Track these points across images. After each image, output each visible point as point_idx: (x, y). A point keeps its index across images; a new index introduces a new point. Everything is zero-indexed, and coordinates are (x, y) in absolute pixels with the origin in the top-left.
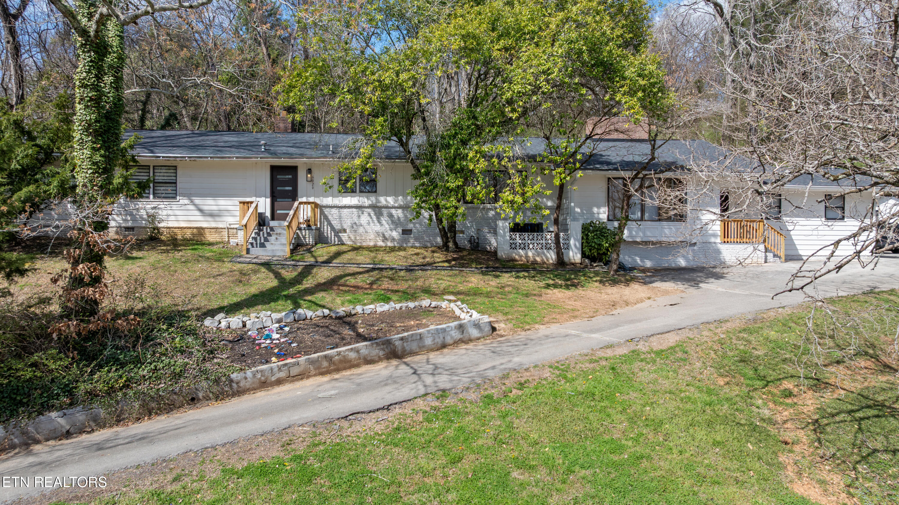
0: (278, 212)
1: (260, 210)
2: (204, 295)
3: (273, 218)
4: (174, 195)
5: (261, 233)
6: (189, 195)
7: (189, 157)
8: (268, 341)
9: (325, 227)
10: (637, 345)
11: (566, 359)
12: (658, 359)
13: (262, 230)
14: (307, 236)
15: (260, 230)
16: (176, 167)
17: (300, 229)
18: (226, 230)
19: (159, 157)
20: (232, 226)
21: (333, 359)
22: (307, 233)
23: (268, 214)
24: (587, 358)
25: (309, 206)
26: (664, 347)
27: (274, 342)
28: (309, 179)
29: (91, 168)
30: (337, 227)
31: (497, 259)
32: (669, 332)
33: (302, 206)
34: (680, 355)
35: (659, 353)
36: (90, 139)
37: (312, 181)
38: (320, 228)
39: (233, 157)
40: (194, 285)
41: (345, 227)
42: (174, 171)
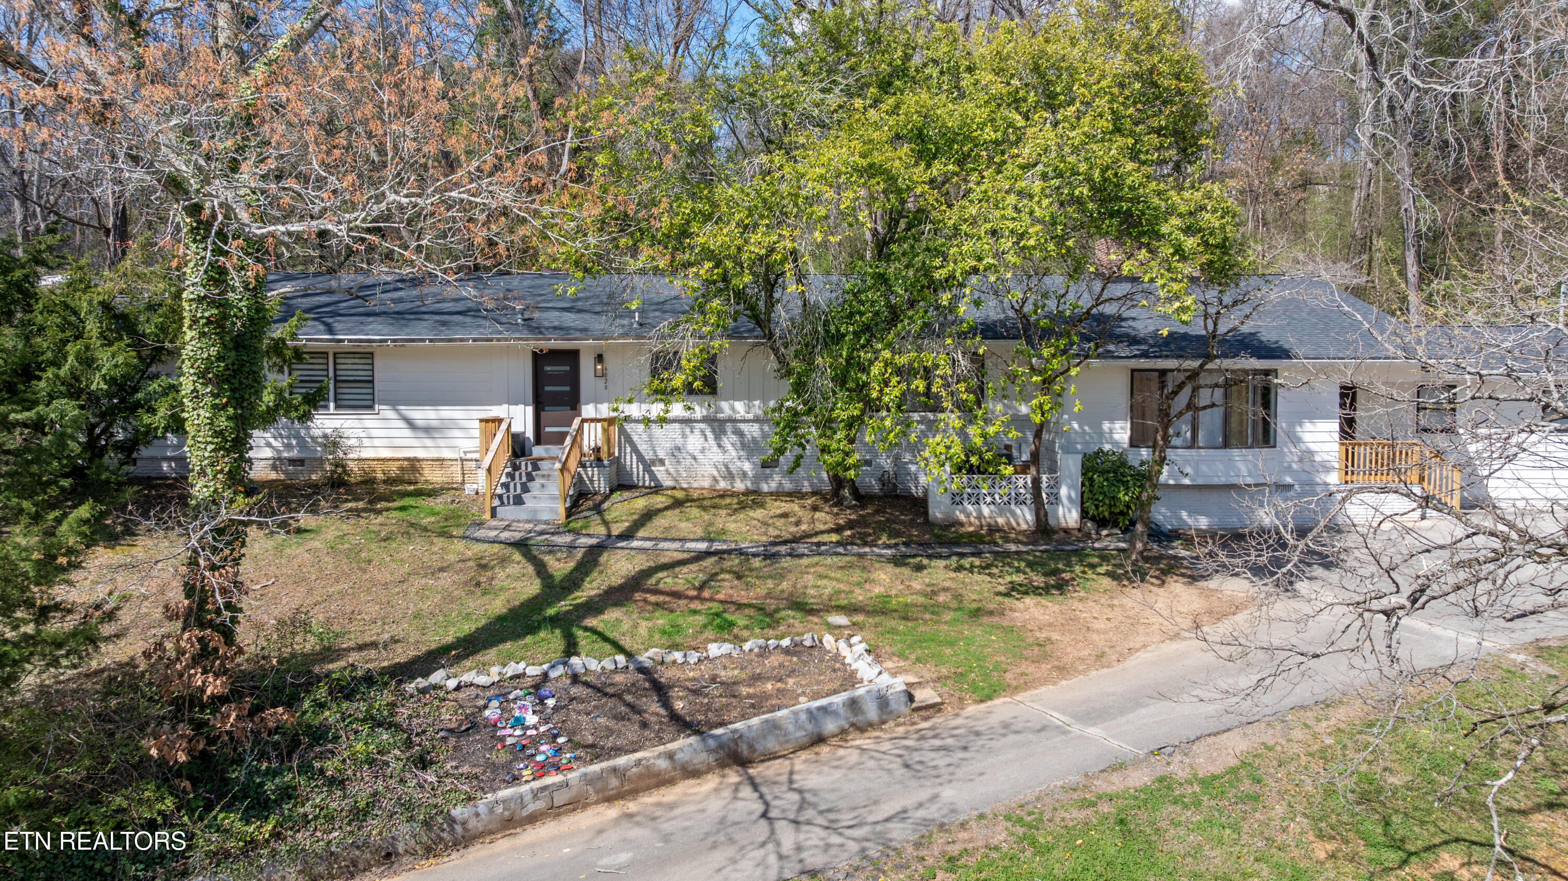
0: (548, 429)
1: (517, 428)
2: (415, 617)
3: (538, 440)
4: (369, 403)
5: (517, 474)
6: (393, 403)
7: (394, 341)
8: (518, 732)
9: (628, 457)
10: (1168, 764)
11: (1038, 799)
12: (1205, 798)
13: (520, 468)
14: (596, 478)
15: (516, 468)
16: (372, 353)
17: (583, 466)
18: (459, 463)
19: (343, 341)
20: (469, 456)
21: (628, 774)
22: (596, 473)
23: (530, 434)
24: (1075, 796)
25: (599, 425)
26: (1216, 768)
27: (529, 733)
28: (599, 373)
29: (211, 443)
30: (648, 456)
31: (928, 524)
32: (1229, 730)
33: (586, 425)
34: (1246, 786)
35: (1207, 783)
36: (208, 390)
37: (603, 375)
38: (619, 458)
39: (468, 340)
40: (398, 593)
41: (661, 454)
42: (370, 361)
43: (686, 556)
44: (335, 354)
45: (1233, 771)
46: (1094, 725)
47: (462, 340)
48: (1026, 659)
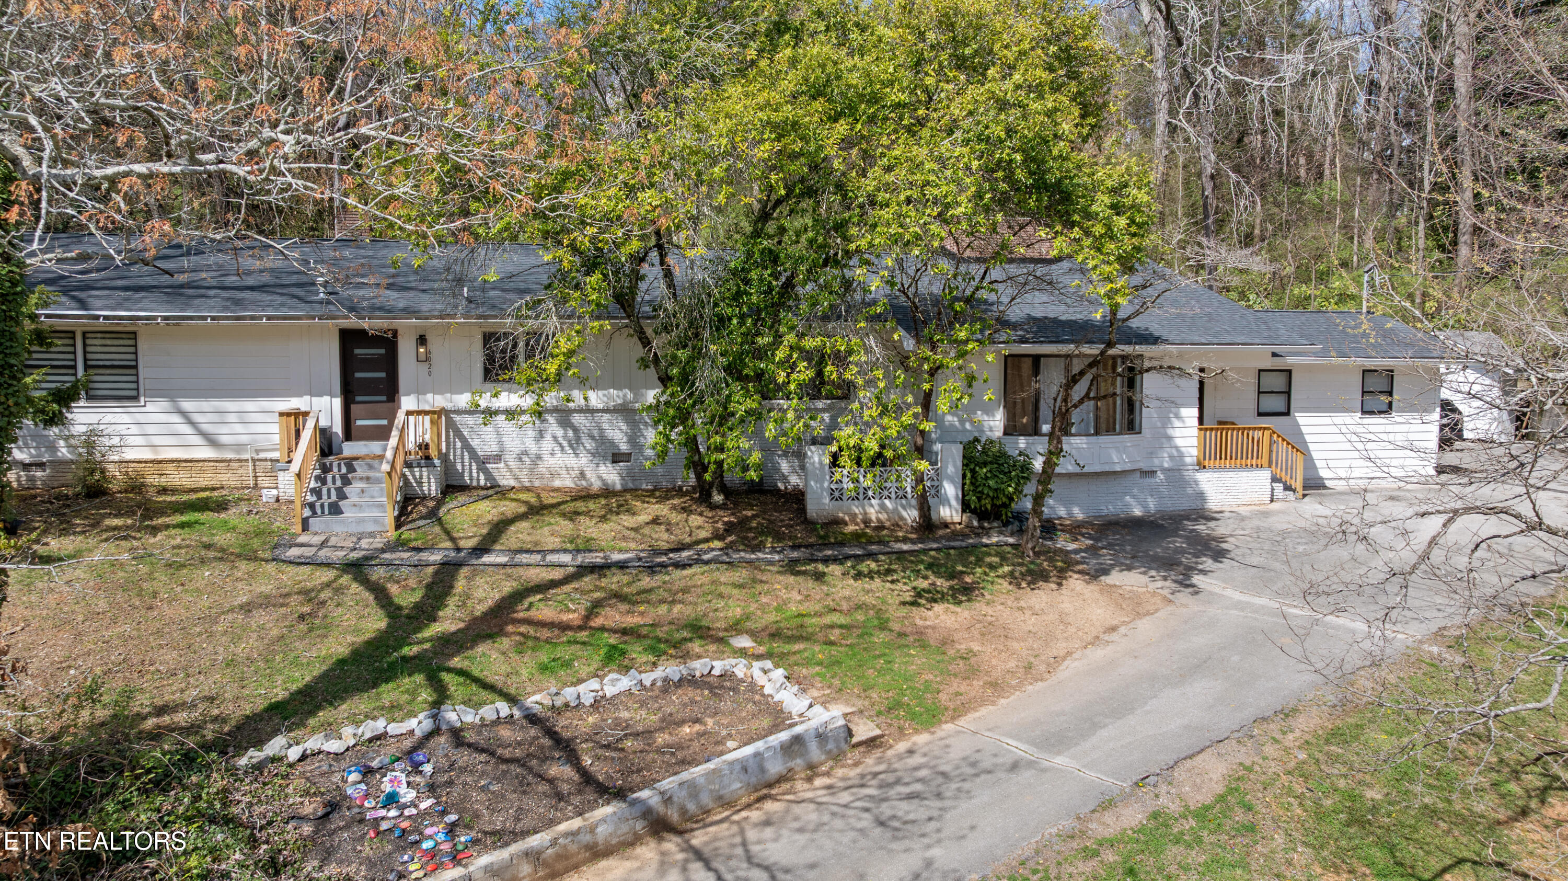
0: (359, 423)
1: (323, 423)
3: (349, 434)
4: (134, 393)
5: (329, 477)
6: (164, 394)
7: (165, 318)
8: (393, 813)
9: (459, 452)
10: (1157, 796)
11: (1037, 852)
12: (1205, 833)
13: (330, 470)
14: (425, 480)
15: (326, 469)
16: (135, 333)
17: (408, 465)
18: (250, 464)
19: (98, 317)
20: (262, 455)
21: (544, 856)
22: (425, 474)
23: (338, 429)
24: (1075, 845)
25: (427, 418)
26: (1203, 797)
27: (407, 812)
28: (423, 357)
30: (482, 452)
33: (411, 418)
34: (1240, 816)
35: (1202, 814)
37: (427, 359)
38: (447, 455)
39: (261, 318)
41: (498, 450)
42: (131, 342)
44: (84, 334)
45: (1221, 798)
46: (1059, 753)
47: (252, 318)
48: (955, 675)
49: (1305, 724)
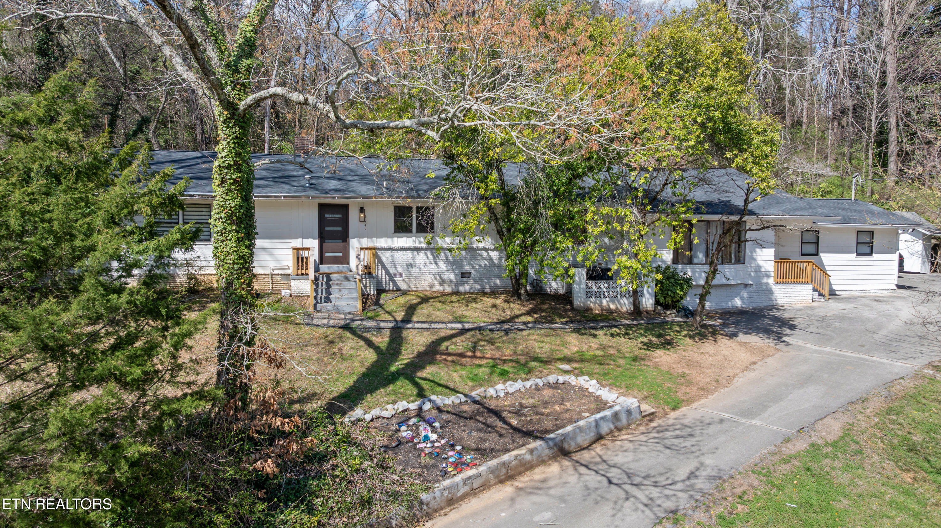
3: (321, 262)
8: (430, 445)
9: (380, 272)
10: (810, 437)
12: (838, 454)
14: (368, 285)
16: (210, 204)
18: (270, 276)
20: (276, 272)
21: (510, 465)
22: (368, 282)
23: (316, 257)
25: (370, 252)
26: (834, 437)
27: (436, 445)
28: (362, 219)
30: (392, 271)
31: (579, 310)
32: (826, 417)
34: (854, 446)
35: (835, 445)
37: (365, 220)
41: (400, 270)
43: (453, 332)
45: (842, 438)
46: (752, 419)
48: (682, 384)
49: (874, 405)
